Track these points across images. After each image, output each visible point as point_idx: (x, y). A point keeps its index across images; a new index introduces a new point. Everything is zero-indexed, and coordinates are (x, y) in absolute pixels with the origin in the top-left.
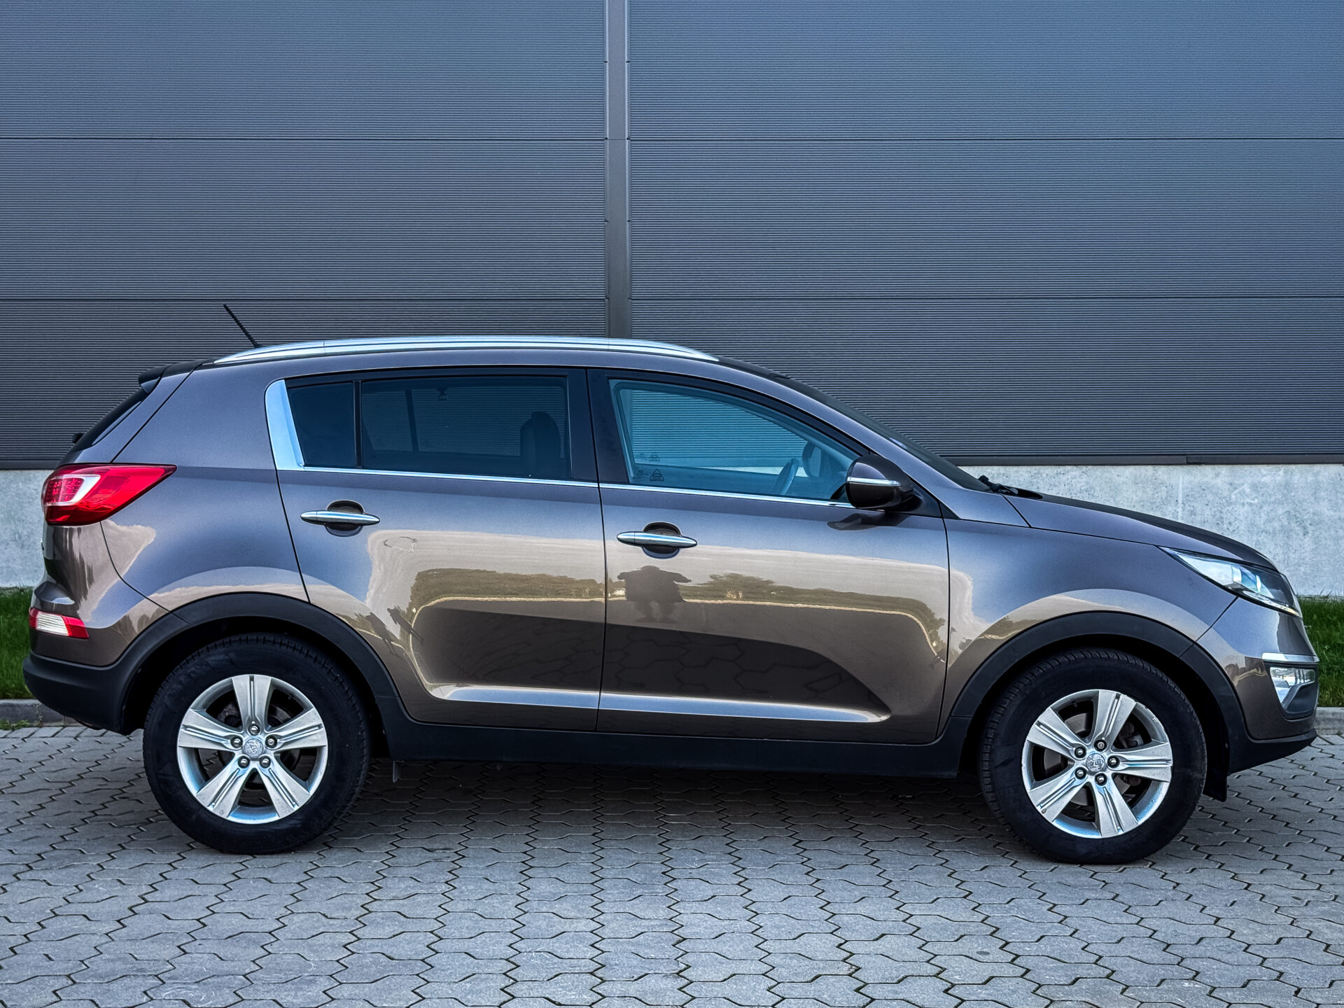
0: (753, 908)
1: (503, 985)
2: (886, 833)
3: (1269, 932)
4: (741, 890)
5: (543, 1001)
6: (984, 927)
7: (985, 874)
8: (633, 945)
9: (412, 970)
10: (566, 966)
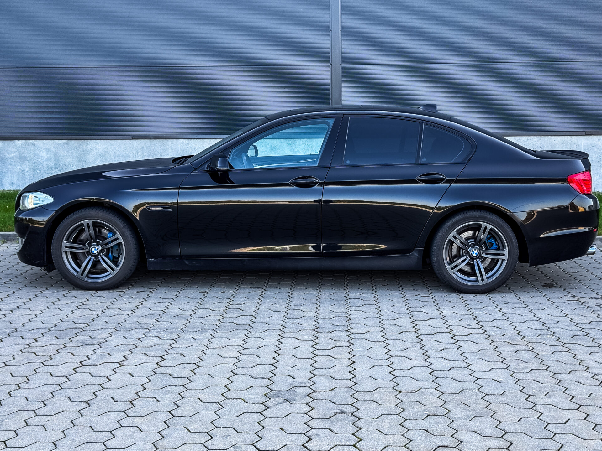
0: (379, 309)
1: (279, 334)
3: (587, 319)
4: (375, 303)
5: (294, 339)
6: (471, 316)
7: (475, 298)
8: (331, 321)
9: (245, 328)
10: (304, 327)
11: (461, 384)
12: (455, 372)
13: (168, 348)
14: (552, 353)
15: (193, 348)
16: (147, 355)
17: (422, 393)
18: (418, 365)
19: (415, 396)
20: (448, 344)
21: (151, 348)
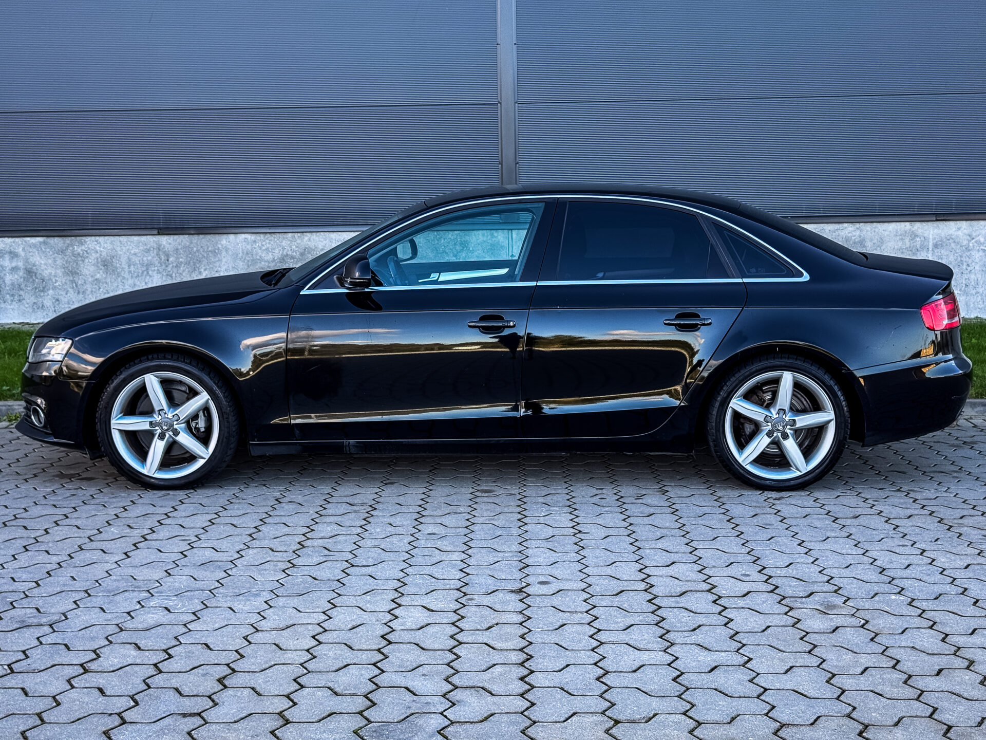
0: (581, 544)
1: (393, 597)
2: (686, 491)
3: (961, 559)
4: (574, 532)
5: (420, 608)
6: (749, 557)
7: (755, 520)
8: (490, 570)
9: (330, 587)
10: (440, 585)
11: (735, 703)
12: (722, 675)
13: (181, 632)
14: (903, 632)
15: (228, 630)
16: (139, 648)
17: (659, 724)
18: (652, 662)
19: (645, 729)
20: (708, 615)
21: (148, 632)
